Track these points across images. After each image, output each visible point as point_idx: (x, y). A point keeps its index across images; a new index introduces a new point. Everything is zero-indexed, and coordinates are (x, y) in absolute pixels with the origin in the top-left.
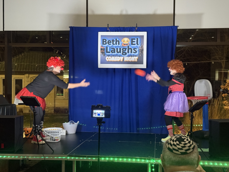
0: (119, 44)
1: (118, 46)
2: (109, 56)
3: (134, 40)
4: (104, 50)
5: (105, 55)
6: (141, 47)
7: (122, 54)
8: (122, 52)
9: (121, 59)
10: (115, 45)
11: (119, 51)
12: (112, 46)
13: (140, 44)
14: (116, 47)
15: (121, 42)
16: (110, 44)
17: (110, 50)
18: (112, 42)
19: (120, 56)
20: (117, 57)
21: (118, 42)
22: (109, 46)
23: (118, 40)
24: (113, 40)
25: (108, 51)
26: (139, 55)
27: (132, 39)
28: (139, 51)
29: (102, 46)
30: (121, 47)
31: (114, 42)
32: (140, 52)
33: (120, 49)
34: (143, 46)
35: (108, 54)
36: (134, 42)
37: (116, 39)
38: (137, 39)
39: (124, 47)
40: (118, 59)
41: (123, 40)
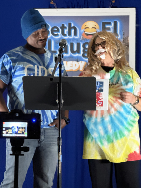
0: (75, 34)
1: (74, 39)
3: (107, 26)
6: (122, 39)
7: (83, 55)
8: (84, 51)
9: (79, 67)
10: (68, 37)
11: (75, 49)
12: (62, 37)
13: (120, 33)
14: (69, 40)
15: (80, 30)
16: (57, 35)
17: (55, 47)
18: (60, 30)
19: (78, 60)
20: (71, 62)
21: (73, 31)
22: (54, 39)
23: (73, 25)
24: (63, 25)
25: (53, 49)
27: (104, 24)
30: (81, 41)
31: (66, 31)
33: (78, 45)
34: (127, 38)
36: (109, 29)
37: (70, 24)
38: (115, 24)
39: (87, 40)
40: (74, 65)
41: (84, 26)
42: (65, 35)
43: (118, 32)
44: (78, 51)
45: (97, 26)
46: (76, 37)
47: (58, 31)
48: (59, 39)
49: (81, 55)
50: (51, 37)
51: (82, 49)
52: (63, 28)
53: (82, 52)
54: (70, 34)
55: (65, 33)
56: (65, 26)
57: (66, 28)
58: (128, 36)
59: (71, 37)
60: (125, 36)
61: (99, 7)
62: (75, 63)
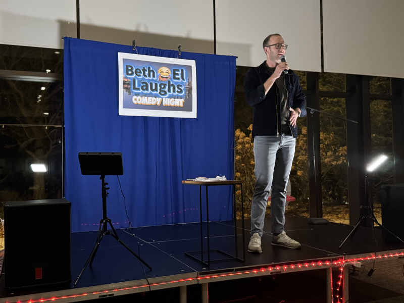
0: (154, 76)
1: (153, 80)
2: (137, 95)
3: (177, 72)
4: (129, 84)
5: (131, 93)
6: (187, 83)
7: (160, 93)
8: (160, 90)
9: (157, 102)
10: (148, 78)
11: (154, 88)
12: (143, 78)
13: (186, 78)
14: (149, 80)
16: (140, 76)
17: (139, 85)
18: (142, 72)
19: (156, 96)
20: (150, 98)
21: (152, 73)
22: (137, 78)
23: (151, 69)
24: (144, 68)
25: (137, 87)
26: (186, 97)
27: (174, 70)
28: (186, 90)
29: (125, 78)
30: (158, 82)
31: (147, 73)
32: (187, 92)
33: (156, 85)
34: (191, 83)
35: (135, 93)
36: (178, 74)
37: (149, 68)
38: (182, 71)
39: (162, 81)
40: (153, 100)
41: (159, 71)
42: (146, 76)
43: (185, 78)
44: (156, 89)
45: (170, 72)
46: (154, 79)
47: (140, 72)
48: (142, 79)
49: (158, 93)
50: (135, 77)
51: (159, 88)
52: (144, 70)
53: (159, 91)
54: (149, 76)
55: (146, 74)
56: (146, 69)
57: (146, 70)
58: (191, 81)
59: (150, 78)
60: (190, 81)
61: (169, 57)
62: (154, 98)
